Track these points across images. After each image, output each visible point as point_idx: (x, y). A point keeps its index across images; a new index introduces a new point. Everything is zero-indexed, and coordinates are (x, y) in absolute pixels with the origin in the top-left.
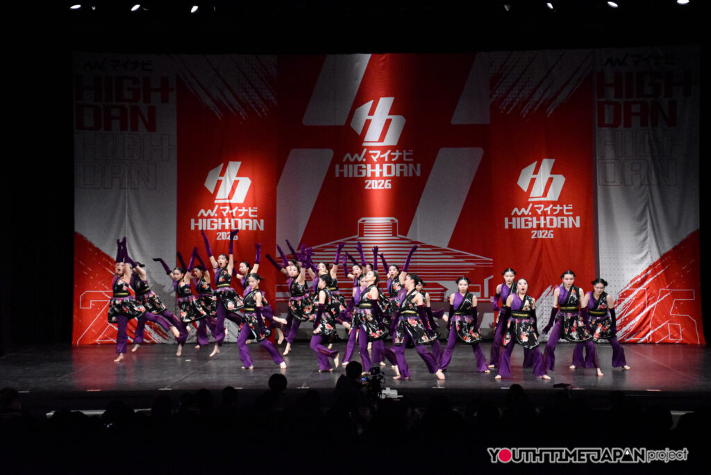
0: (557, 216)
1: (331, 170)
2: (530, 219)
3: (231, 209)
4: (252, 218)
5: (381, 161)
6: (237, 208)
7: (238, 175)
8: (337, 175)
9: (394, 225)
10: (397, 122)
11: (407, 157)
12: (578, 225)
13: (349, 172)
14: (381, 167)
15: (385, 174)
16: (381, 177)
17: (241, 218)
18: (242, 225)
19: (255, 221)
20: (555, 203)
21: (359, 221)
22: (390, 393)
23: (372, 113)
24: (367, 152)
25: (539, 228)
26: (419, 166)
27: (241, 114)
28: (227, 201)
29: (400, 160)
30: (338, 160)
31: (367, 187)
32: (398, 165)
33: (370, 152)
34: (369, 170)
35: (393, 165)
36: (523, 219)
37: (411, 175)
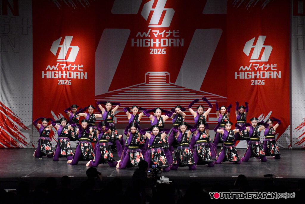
0: (267, 71)
1: (129, 42)
2: (250, 73)
3: (67, 65)
4: (80, 72)
5: (160, 37)
6: (70, 65)
7: (71, 45)
8: (133, 45)
9: (167, 76)
10: (170, 13)
11: (176, 34)
12: (280, 77)
13: (140, 43)
14: (160, 41)
15: (162, 45)
16: (160, 47)
17: (73, 71)
18: (74, 75)
19: (82, 73)
20: (266, 63)
21: (146, 74)
22: (165, 179)
23: (154, 7)
24: (151, 31)
25: (256, 78)
26: (183, 40)
27: (73, 6)
28: (65, 61)
29: (171, 36)
30: (133, 36)
31: (151, 53)
32: (170, 40)
33: (153, 31)
34: (152, 43)
35: (167, 40)
36: (246, 73)
37: (178, 45)
